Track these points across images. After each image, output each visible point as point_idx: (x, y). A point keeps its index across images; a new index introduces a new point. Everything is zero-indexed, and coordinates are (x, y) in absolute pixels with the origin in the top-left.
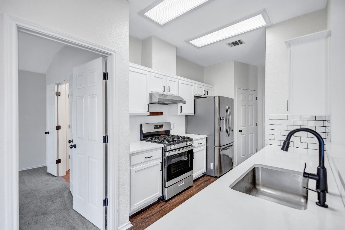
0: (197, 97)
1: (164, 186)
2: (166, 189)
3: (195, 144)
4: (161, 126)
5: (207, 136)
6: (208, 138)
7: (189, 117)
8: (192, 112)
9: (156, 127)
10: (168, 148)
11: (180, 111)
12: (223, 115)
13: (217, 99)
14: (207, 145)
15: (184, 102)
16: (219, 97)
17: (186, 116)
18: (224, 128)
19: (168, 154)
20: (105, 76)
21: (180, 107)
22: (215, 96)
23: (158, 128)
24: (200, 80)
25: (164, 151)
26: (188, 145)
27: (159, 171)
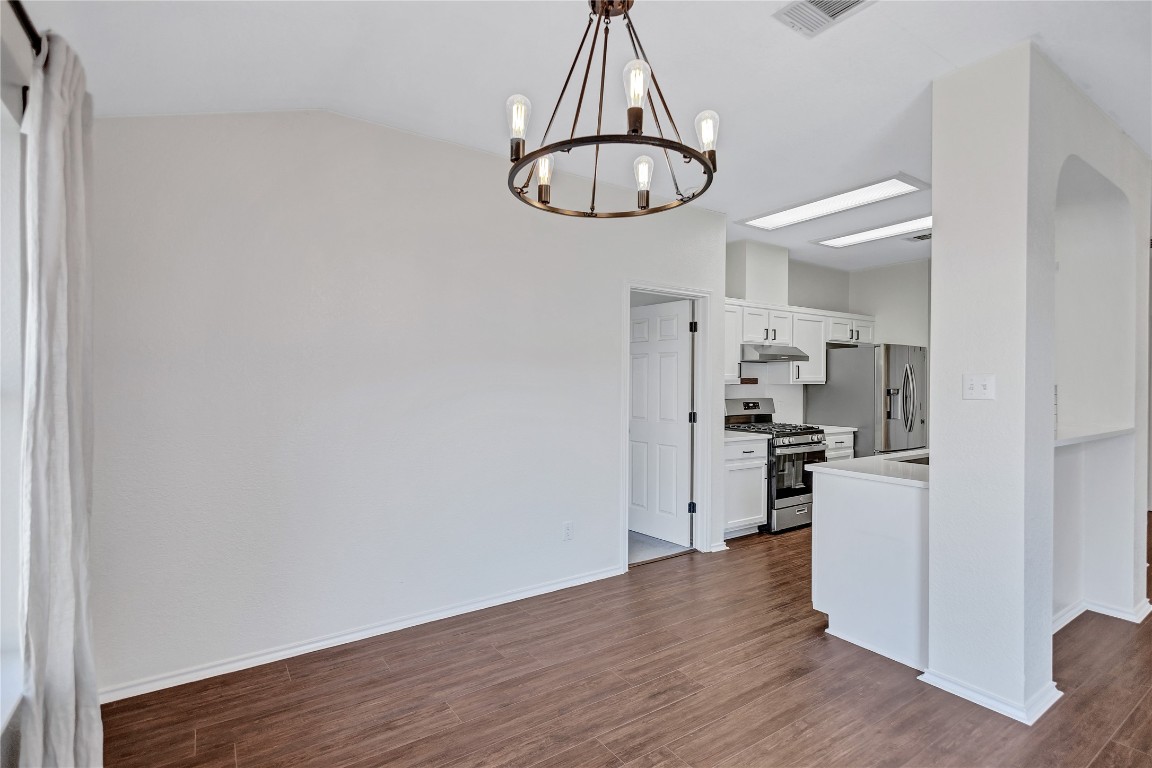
0: (831, 346)
1: (770, 507)
2: (774, 512)
3: (830, 441)
4: (756, 405)
5: (856, 430)
6: (857, 434)
7: (810, 389)
8: (821, 378)
9: (747, 406)
10: (780, 441)
11: (796, 376)
12: (897, 383)
13: (882, 351)
14: (857, 448)
15: (805, 358)
16: (888, 347)
17: (806, 386)
18: (898, 413)
19: (778, 451)
20: (693, 327)
21: (796, 369)
22: (876, 343)
23: (752, 408)
24: (840, 307)
25: (771, 447)
26: (816, 440)
27: (763, 479)
